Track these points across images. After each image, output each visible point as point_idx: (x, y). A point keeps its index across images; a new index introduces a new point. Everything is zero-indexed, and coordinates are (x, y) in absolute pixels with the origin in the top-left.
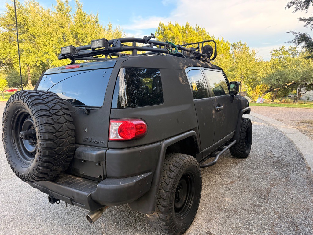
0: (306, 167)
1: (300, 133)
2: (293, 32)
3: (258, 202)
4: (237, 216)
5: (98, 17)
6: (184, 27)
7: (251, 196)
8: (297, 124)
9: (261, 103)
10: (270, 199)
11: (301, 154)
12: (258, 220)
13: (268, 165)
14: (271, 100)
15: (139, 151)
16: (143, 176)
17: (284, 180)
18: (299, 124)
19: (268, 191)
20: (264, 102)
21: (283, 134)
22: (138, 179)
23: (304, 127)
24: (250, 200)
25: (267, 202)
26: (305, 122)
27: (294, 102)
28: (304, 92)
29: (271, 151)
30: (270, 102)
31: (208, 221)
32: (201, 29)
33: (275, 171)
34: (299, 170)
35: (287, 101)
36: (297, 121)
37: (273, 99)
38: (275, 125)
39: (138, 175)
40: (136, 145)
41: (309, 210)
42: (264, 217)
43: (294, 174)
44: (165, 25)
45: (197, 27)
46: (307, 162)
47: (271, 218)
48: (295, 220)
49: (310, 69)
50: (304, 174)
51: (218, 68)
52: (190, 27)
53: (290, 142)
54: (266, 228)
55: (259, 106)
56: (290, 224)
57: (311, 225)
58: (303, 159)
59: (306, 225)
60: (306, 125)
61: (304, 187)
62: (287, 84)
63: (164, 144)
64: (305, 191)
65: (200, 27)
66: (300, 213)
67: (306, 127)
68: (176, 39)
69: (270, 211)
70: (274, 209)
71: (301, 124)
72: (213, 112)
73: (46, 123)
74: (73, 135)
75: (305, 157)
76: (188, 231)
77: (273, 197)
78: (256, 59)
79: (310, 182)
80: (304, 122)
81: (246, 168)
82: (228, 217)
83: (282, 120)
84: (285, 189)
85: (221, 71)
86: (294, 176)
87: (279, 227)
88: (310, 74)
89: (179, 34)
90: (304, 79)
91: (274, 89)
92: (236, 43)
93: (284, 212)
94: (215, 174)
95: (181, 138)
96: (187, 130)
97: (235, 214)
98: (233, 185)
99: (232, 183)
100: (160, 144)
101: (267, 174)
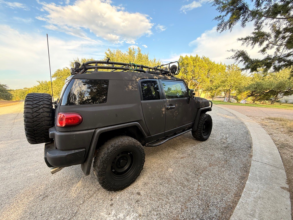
0: (249, 155)
2: (233, 50)
3: (190, 177)
4: (167, 185)
7: (188, 171)
8: (262, 120)
9: (244, 104)
10: (202, 176)
11: (252, 143)
12: (180, 192)
13: (218, 149)
14: (253, 102)
15: (73, 135)
16: (77, 151)
17: (223, 162)
18: (263, 120)
19: (205, 169)
20: (247, 102)
21: (245, 126)
22: (70, 153)
23: (266, 123)
24: (185, 174)
25: (197, 178)
26: (269, 119)
27: (271, 103)
28: (281, 97)
29: (227, 138)
30: (251, 103)
31: (145, 183)
33: (220, 154)
34: (242, 156)
35: (265, 103)
36: (263, 118)
37: (254, 101)
38: (242, 119)
39: (73, 150)
40: (72, 130)
41: (229, 193)
42: (187, 190)
43: (235, 159)
44: (183, 57)
46: (252, 151)
47: (192, 193)
48: (210, 199)
50: (244, 160)
51: (179, 80)
53: (247, 133)
54: (181, 201)
55: (241, 105)
56: (203, 202)
57: (222, 208)
58: (251, 147)
59: (217, 206)
60: (269, 121)
61: (237, 171)
62: (265, 91)
63: (98, 131)
64: (236, 176)
66: (219, 194)
67: (268, 123)
69: (195, 186)
70: (199, 185)
71: (266, 120)
72: (164, 109)
73: (27, 112)
74: (48, 120)
75: (253, 147)
76: (127, 189)
77: (205, 175)
78: (242, 75)
79: (245, 168)
81: (200, 148)
82: (160, 185)
83: (251, 116)
84: (219, 170)
85: (183, 82)
86: (234, 161)
87: (192, 203)
88: (284, 84)
90: (279, 88)
91: (255, 94)
92: (230, 65)
93: (205, 190)
94: (175, 150)
95: (119, 127)
96: (127, 122)
97: (167, 183)
98: (182, 160)
99: (182, 158)
100: (94, 130)
101: (212, 155)
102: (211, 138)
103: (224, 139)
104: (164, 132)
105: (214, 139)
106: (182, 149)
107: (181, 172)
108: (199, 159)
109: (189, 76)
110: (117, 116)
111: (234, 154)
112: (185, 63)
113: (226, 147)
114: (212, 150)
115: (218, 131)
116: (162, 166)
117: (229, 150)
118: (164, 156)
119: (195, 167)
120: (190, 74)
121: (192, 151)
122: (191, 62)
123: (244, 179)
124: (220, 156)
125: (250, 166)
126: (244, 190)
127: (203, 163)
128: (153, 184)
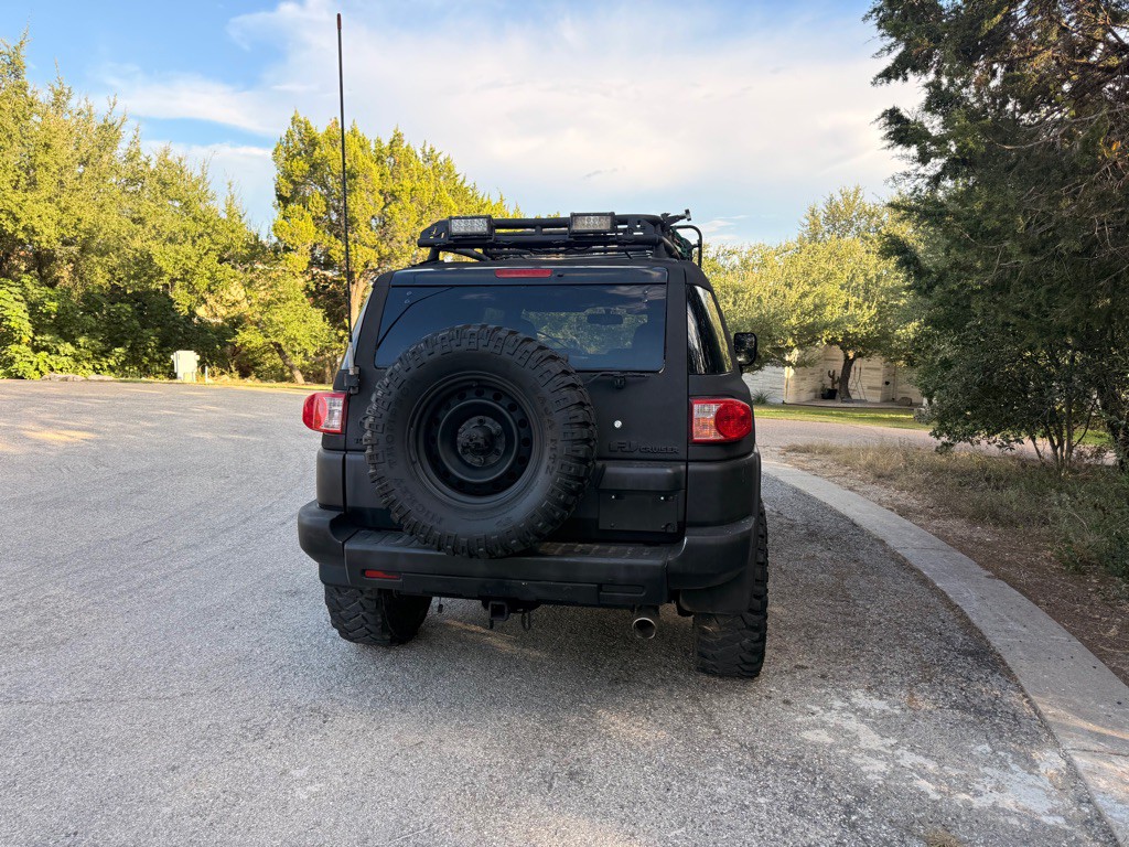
0: (874, 540)
1: (806, 473)
3: (840, 607)
4: (825, 634)
5: (22, 53)
6: (386, 144)
10: (858, 600)
11: (844, 517)
12: (869, 634)
17: (854, 565)
19: (841, 587)
23: (802, 462)
25: (857, 606)
29: (778, 512)
32: (441, 158)
33: (822, 551)
34: (867, 546)
36: (775, 449)
41: (937, 609)
42: (875, 628)
43: (864, 554)
44: (312, 124)
45: (427, 150)
46: (868, 531)
48: (927, 625)
49: (768, 312)
50: (880, 552)
52: (405, 145)
53: (797, 491)
58: (856, 525)
60: (804, 457)
61: (898, 573)
64: (908, 581)
65: (436, 153)
67: (806, 461)
68: (360, 179)
69: (876, 618)
75: (857, 521)
77: (859, 596)
79: (902, 565)
80: (794, 450)
82: (811, 639)
84: (868, 581)
86: (867, 557)
88: (768, 325)
89: (372, 165)
101: (812, 558)
111: (847, 544)
113: (812, 535)
123: (924, 581)
124: (827, 554)
125: (905, 560)
126: (951, 596)
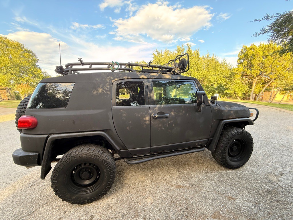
7: (172, 211)
13: (249, 190)
16: (30, 154)
29: (282, 174)
31: (108, 207)
33: (249, 201)
63: (51, 137)
81: (216, 180)
94: (178, 171)
95: (76, 135)
96: (88, 130)
97: (132, 217)
98: (176, 190)
99: (179, 187)
100: (46, 136)
101: (230, 198)
102: (249, 167)
103: (275, 175)
104: (150, 148)
105: (255, 169)
106: (188, 173)
107: (161, 209)
108: (204, 197)
109: (255, 71)
110: (74, 122)
111: (281, 210)
112: (250, 54)
113: (269, 192)
114: (238, 188)
115: (270, 157)
116: (145, 189)
117: (272, 199)
118: (158, 177)
119: (187, 209)
120: (256, 69)
121: (200, 182)
122: (260, 52)
124: (245, 204)
127: (205, 207)
128: (116, 211)
